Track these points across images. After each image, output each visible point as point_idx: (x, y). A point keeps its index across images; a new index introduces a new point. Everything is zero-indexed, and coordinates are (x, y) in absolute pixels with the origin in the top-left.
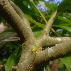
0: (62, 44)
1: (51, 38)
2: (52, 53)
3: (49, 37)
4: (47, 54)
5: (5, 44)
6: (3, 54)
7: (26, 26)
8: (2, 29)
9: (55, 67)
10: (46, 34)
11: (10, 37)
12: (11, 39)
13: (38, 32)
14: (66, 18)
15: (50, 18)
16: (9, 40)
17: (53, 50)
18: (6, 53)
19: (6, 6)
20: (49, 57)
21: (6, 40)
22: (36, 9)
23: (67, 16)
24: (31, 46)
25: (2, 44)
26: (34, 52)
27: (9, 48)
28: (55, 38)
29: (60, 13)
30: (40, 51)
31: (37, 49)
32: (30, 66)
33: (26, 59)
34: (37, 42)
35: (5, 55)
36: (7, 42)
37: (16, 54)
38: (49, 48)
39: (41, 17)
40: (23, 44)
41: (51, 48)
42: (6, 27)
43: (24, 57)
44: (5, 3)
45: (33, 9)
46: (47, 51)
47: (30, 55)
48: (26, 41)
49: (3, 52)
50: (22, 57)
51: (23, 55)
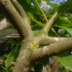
0: (55, 44)
1: (49, 37)
2: (47, 51)
3: (48, 36)
4: (42, 51)
5: (7, 40)
6: (4, 50)
7: (26, 24)
8: (5, 25)
9: (55, 66)
10: (45, 34)
11: (12, 33)
12: (13, 36)
13: (38, 31)
14: (68, 18)
15: (51, 18)
16: (11, 37)
17: (47, 48)
18: (7, 49)
19: (8, 6)
20: (44, 55)
21: (8, 36)
22: (39, 7)
23: (69, 17)
24: (29, 44)
25: (3, 40)
26: (31, 49)
27: (10, 44)
28: (53, 38)
29: (61, 13)
30: (37, 48)
31: (34, 46)
32: (27, 62)
33: (24, 55)
34: (36, 41)
35: (6, 51)
36: (9, 38)
37: (16, 51)
38: (45, 46)
39: (42, 16)
40: (23, 41)
41: (46, 46)
42: (9, 23)
43: (22, 53)
44: (7, 3)
45: (36, 7)
46: (43, 49)
47: (28, 51)
48: (25, 38)
49: (5, 48)
50: (21, 53)
51: (21, 51)
